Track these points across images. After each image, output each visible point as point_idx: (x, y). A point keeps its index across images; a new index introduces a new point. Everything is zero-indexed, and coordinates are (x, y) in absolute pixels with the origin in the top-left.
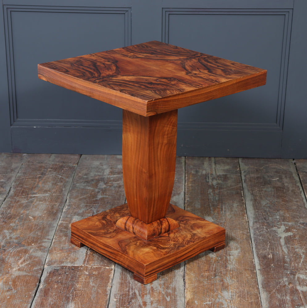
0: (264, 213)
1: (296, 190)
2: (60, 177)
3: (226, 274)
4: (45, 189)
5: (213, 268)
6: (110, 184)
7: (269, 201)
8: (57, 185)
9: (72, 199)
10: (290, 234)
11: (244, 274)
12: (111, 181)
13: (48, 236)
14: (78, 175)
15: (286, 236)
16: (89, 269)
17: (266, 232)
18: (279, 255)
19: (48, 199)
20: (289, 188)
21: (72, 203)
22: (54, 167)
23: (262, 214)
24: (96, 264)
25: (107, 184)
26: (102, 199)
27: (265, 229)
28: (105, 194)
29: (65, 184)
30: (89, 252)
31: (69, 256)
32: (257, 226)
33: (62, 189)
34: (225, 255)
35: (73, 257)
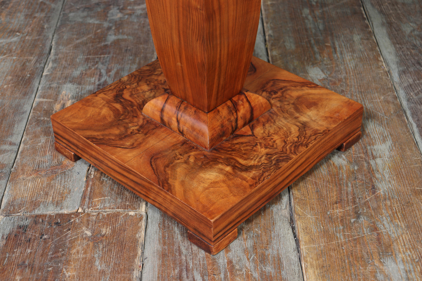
0: (413, 51)
3: (379, 207)
4: (11, 27)
5: (347, 194)
6: (130, 10)
7: (415, 23)
8: (35, 17)
9: (60, 47)
11: (415, 205)
12: (130, 4)
13: (12, 134)
16: (92, 222)
19: (16, 48)
21: (60, 56)
23: (411, 52)
24: (107, 205)
25: (124, 11)
26: (116, 43)
28: (121, 31)
29: (48, 15)
30: (93, 173)
31: (52, 186)
32: (409, 82)
33: (43, 26)
34: (364, 156)
35: (59, 187)
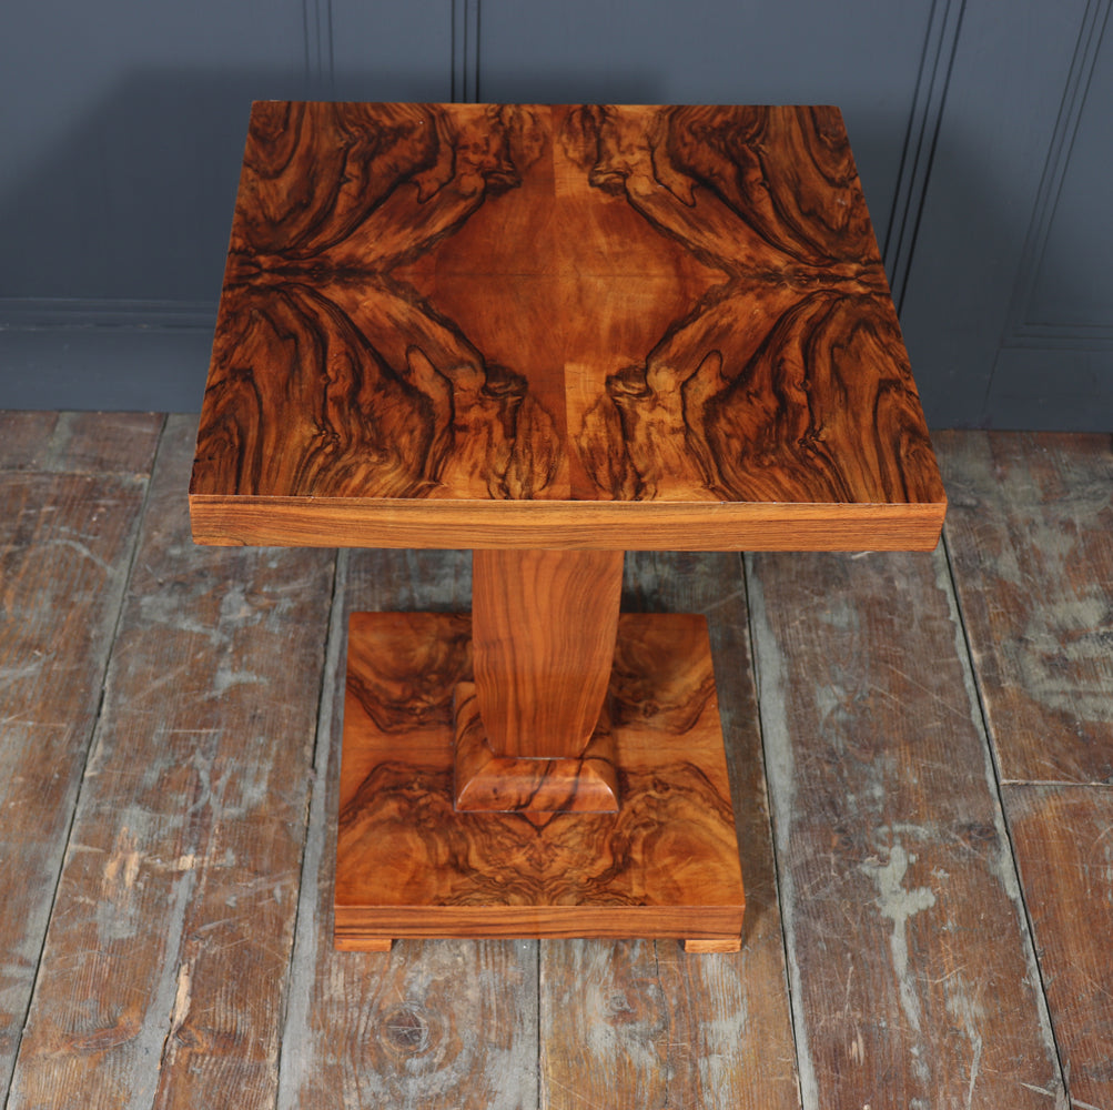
0: (827, 769)
1: (935, 618)
2: (85, 552)
4: (24, 633)
6: (267, 595)
7: (845, 687)
8: (72, 605)
9: (122, 699)
10: (924, 899)
12: (268, 578)
13: (24, 938)
14: (149, 538)
15: (913, 912)
17: (838, 891)
18: (889, 1040)
19: (34, 695)
20: (909, 606)
21: (120, 723)
22: (66, 491)
23: (822, 772)
25: (253, 599)
26: (237, 690)
27: (833, 873)
28: (245, 659)
29: (99, 601)
30: (174, 1052)
31: (97, 1080)
32: (804, 853)
33: (88, 632)
34: (689, 1048)
35: (110, 1083)
